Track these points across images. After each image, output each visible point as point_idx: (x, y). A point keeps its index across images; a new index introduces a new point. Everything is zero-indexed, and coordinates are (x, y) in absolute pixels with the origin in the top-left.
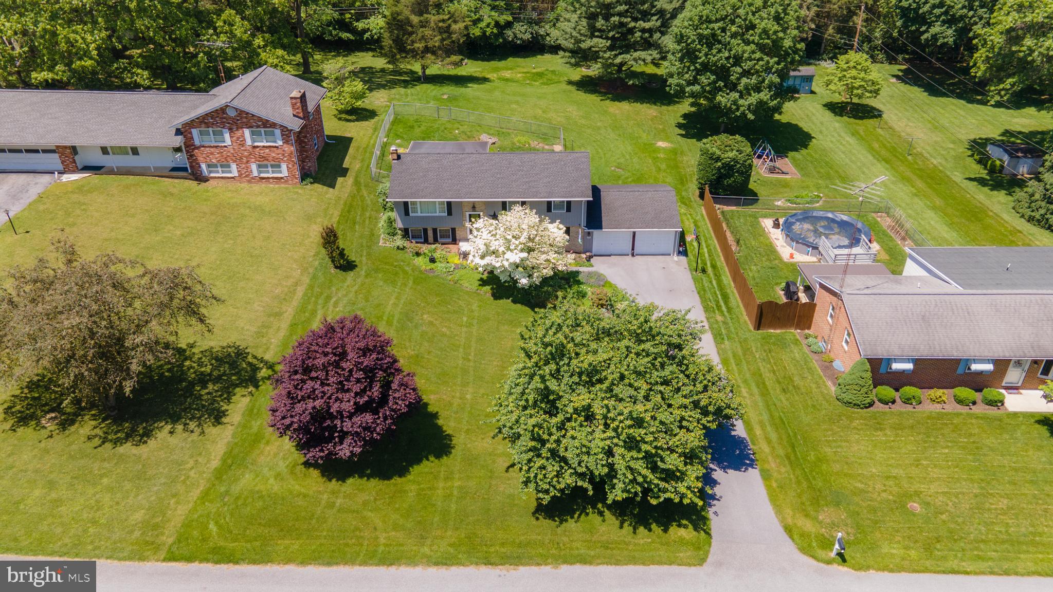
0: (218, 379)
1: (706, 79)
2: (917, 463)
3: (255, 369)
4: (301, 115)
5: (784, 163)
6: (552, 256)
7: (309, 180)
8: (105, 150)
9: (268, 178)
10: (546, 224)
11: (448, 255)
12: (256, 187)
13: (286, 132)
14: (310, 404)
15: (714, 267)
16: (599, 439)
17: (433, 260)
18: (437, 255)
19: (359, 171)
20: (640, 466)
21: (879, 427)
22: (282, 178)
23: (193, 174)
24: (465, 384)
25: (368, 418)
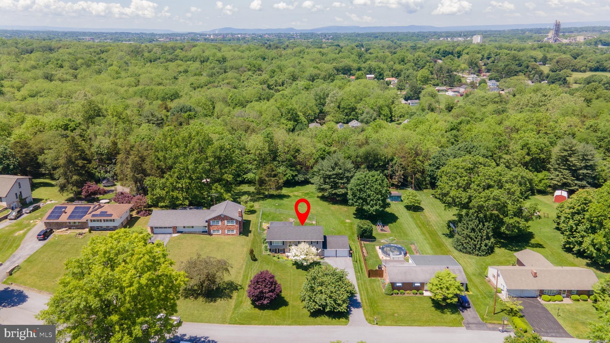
0: (228, 289)
1: (360, 201)
2: (399, 306)
3: (237, 287)
4: (241, 216)
5: (387, 228)
6: (313, 257)
7: (242, 234)
8: (184, 227)
9: (230, 234)
10: (311, 247)
11: (283, 257)
12: (227, 237)
13: (237, 221)
14: (259, 290)
15: (360, 260)
16: (324, 296)
17: (279, 258)
18: (280, 257)
19: (254, 232)
20: (332, 302)
21: (393, 299)
22: (234, 234)
23: (208, 233)
24: (291, 290)
25: (271, 294)
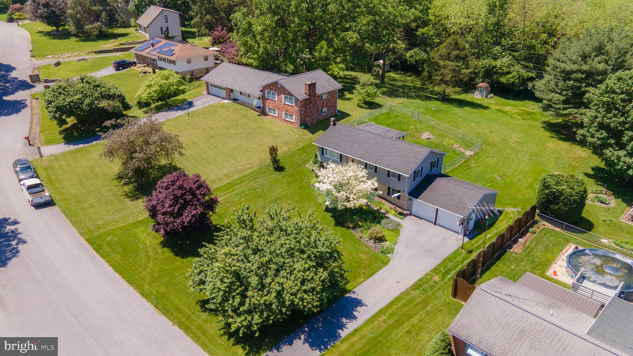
4: (308, 93)
7: (303, 127)
8: (241, 93)
9: (288, 121)
12: (282, 124)
13: (297, 100)
22: (292, 122)
23: (262, 111)
